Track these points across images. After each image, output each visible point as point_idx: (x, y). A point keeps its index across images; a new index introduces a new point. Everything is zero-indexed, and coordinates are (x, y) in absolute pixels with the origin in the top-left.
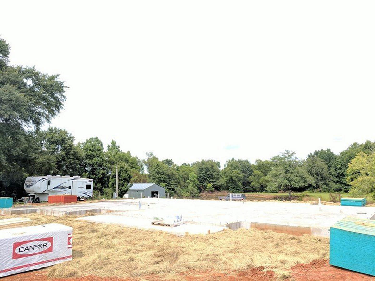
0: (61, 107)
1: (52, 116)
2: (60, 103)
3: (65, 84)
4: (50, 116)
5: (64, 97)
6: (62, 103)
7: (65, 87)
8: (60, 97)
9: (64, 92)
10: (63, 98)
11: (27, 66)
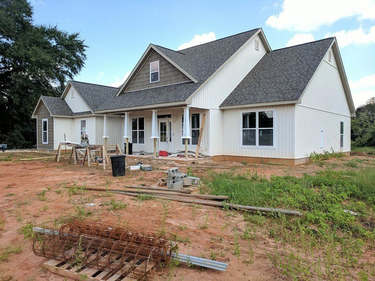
0: (82, 65)
1: (75, 74)
2: (81, 62)
3: (84, 44)
4: (73, 74)
5: (85, 56)
6: (83, 61)
7: (85, 46)
8: (80, 56)
9: (84, 50)
10: (83, 57)
11: (50, 26)
